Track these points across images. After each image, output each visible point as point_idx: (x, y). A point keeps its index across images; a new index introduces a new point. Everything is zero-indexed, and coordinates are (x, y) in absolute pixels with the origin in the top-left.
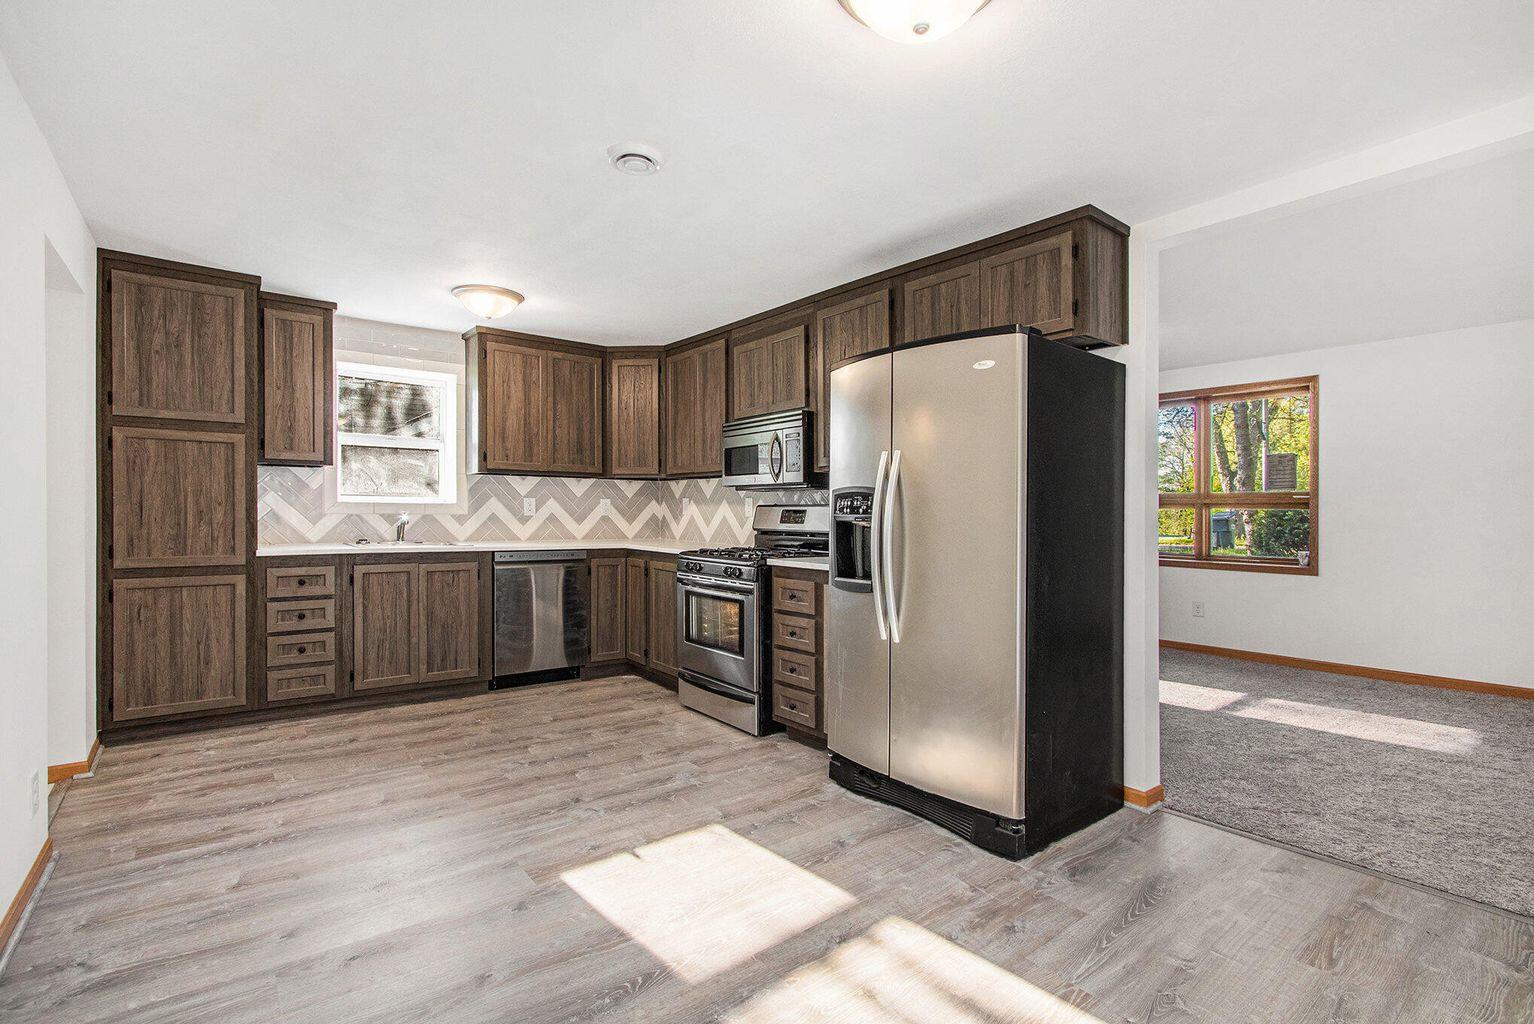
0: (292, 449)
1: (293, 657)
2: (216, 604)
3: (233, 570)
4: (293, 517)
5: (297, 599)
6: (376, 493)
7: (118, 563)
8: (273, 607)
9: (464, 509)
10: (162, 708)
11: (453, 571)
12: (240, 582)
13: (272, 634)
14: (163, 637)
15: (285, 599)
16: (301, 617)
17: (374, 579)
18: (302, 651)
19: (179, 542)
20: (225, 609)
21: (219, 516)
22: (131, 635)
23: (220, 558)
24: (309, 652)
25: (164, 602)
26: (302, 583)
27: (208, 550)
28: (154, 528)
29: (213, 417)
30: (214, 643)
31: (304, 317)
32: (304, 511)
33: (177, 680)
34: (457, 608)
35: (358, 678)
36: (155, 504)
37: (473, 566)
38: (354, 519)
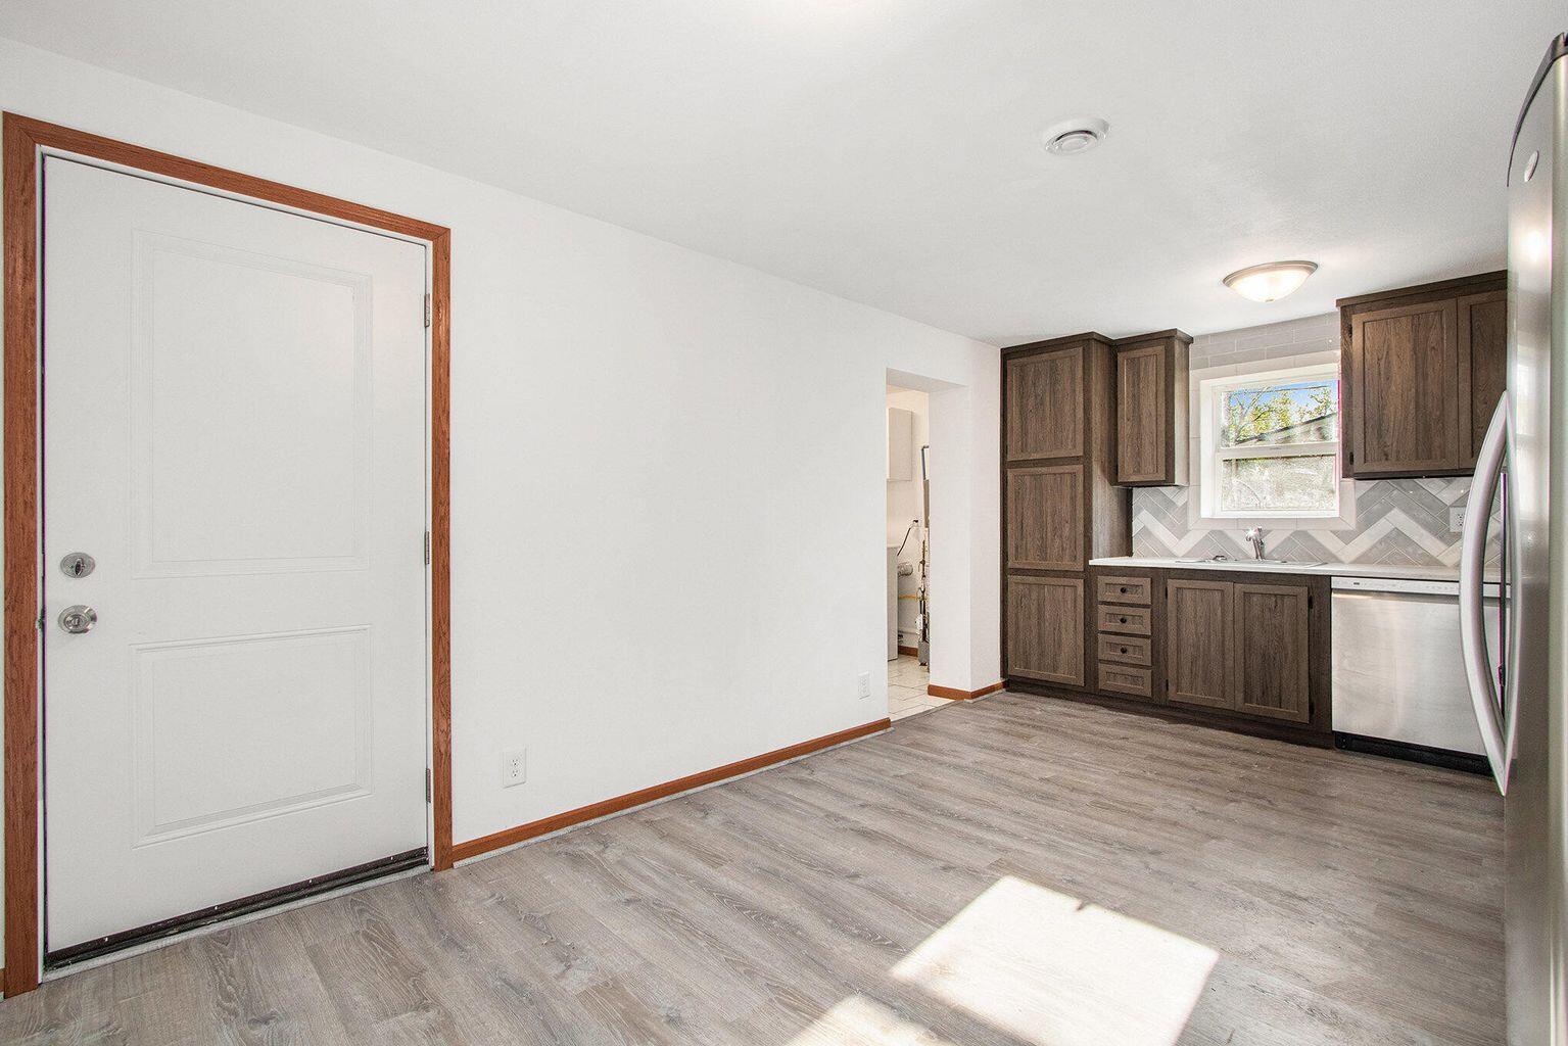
0: (1139, 471)
1: (1117, 655)
2: (1065, 601)
3: (1075, 575)
4: (1161, 532)
5: (1121, 604)
6: (1258, 507)
7: (1010, 565)
8: (1102, 609)
9: (1351, 523)
10: (1033, 674)
11: (1275, 595)
12: (1080, 583)
13: (1103, 632)
14: (1034, 621)
15: (1113, 604)
16: (1123, 621)
17: (1188, 595)
18: (1124, 651)
19: (1043, 549)
20: (1070, 604)
21: (1066, 531)
22: (1016, 615)
23: (1066, 564)
24: (1130, 653)
25: (1034, 596)
26: (1123, 591)
27: (1061, 558)
28: (1029, 539)
29: (1062, 453)
30: (1063, 631)
31: (1149, 350)
32: (1172, 527)
33: (1042, 655)
34: (1281, 639)
35: (1172, 688)
36: (1029, 521)
37: (1303, 592)
38: (1218, 534)
